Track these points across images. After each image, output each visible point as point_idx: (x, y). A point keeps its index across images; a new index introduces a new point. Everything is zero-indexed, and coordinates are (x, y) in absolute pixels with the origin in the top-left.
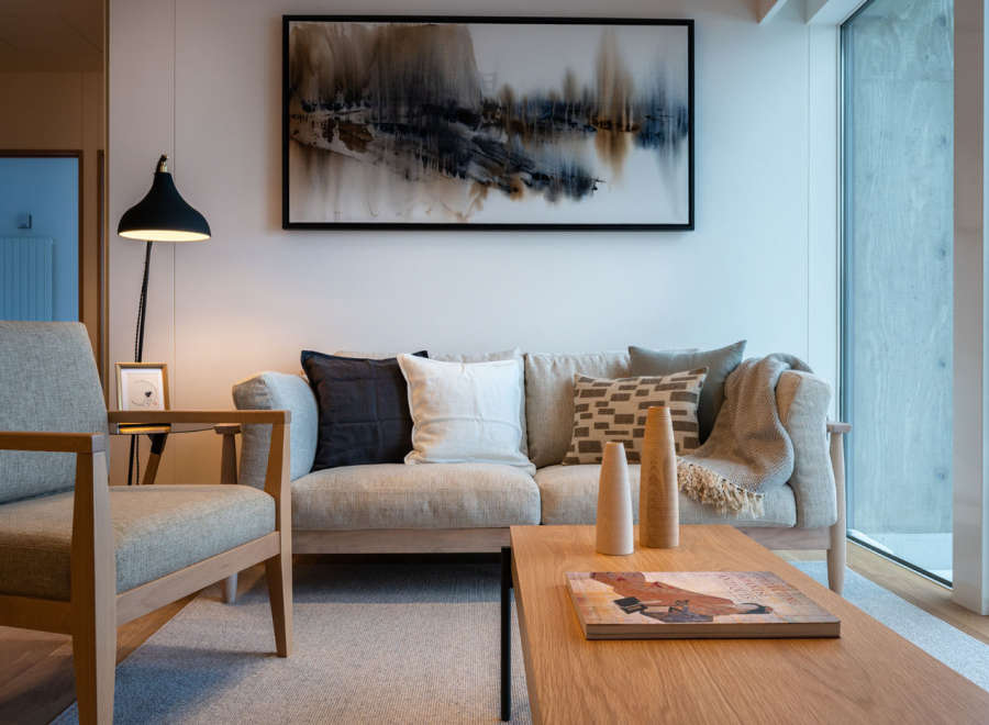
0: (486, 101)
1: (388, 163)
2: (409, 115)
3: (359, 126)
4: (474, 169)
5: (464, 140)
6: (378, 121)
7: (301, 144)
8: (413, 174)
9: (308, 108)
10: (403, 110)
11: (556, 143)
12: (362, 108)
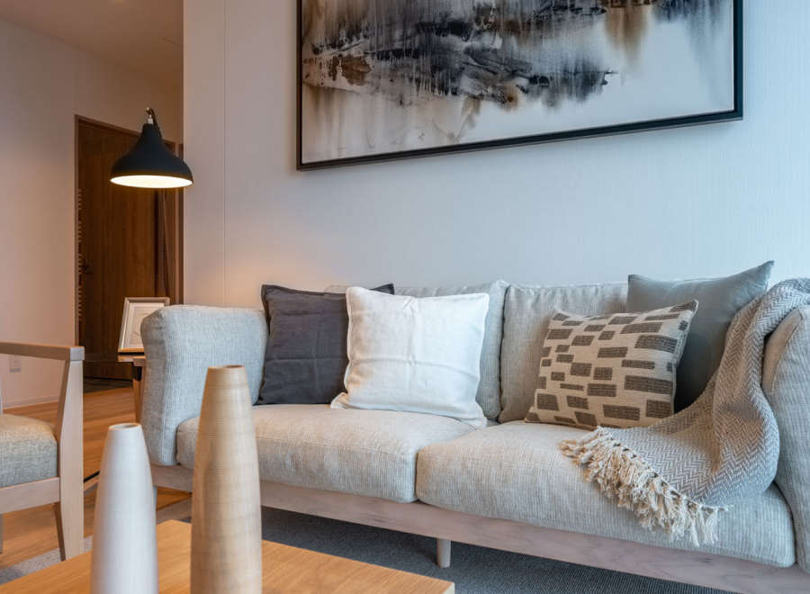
0: (479, 5)
1: (384, 91)
2: (404, 38)
3: (359, 58)
4: (466, 84)
5: (457, 53)
6: (375, 51)
7: (311, 87)
8: (407, 100)
9: (316, 51)
10: (397, 34)
11: (557, 36)
12: (362, 40)
